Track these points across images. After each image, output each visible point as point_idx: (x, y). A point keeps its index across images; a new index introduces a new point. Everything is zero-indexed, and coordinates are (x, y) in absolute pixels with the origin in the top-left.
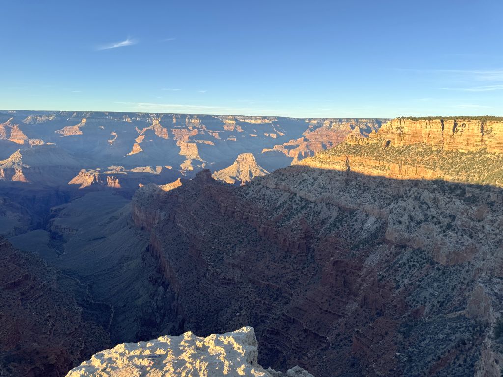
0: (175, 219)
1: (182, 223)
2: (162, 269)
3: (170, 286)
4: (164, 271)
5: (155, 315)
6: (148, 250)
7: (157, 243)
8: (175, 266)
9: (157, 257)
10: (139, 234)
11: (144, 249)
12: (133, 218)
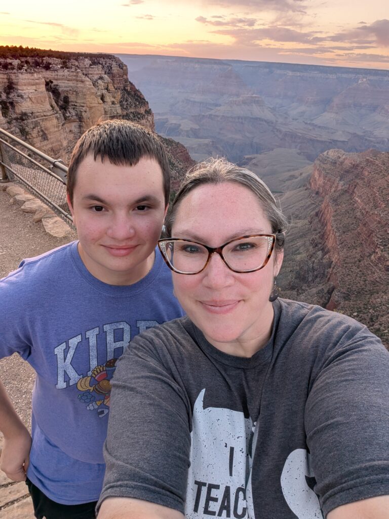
0: (353, 192)
1: (360, 197)
2: (326, 237)
3: (329, 254)
4: (327, 239)
5: (308, 274)
6: (317, 214)
7: (328, 211)
8: (340, 238)
9: (324, 225)
10: (313, 197)
11: (314, 213)
12: (311, 181)
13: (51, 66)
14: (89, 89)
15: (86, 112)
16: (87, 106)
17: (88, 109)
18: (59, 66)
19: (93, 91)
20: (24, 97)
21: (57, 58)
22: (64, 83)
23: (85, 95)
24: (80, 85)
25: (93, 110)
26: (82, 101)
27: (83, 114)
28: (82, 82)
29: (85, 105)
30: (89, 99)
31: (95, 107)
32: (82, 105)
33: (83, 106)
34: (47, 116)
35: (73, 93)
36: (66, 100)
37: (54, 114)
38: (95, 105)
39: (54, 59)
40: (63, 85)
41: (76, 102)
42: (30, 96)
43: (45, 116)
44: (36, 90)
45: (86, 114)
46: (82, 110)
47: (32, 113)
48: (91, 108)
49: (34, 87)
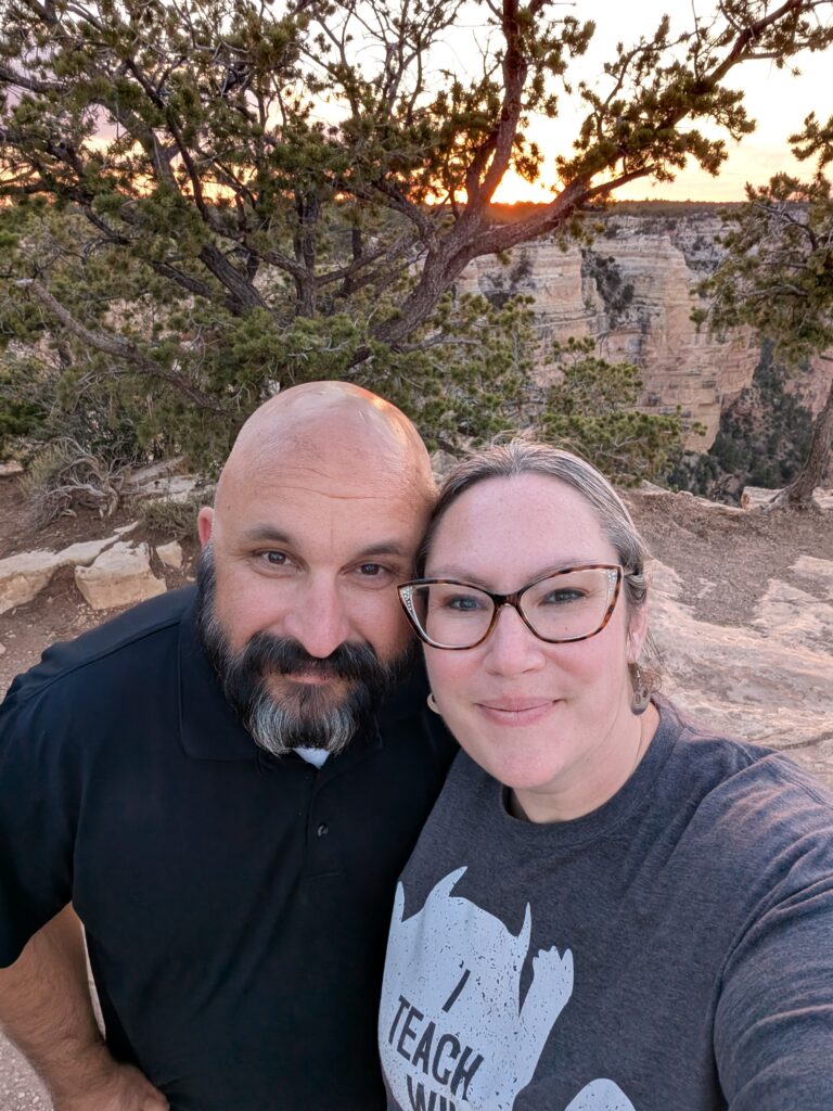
13: (618, 231)
14: (676, 271)
15: (658, 315)
16: (664, 305)
17: (664, 309)
18: (633, 231)
19: (683, 275)
20: (538, 286)
21: (635, 215)
22: (633, 261)
23: (665, 283)
24: (662, 264)
25: (675, 312)
26: (656, 295)
27: (652, 319)
28: (666, 258)
29: (660, 302)
30: (671, 292)
31: (679, 305)
32: (656, 302)
33: (656, 305)
34: (571, 319)
35: (644, 281)
36: (628, 294)
37: (584, 317)
38: (681, 302)
39: (630, 217)
40: (628, 266)
41: (646, 297)
42: (548, 284)
43: (566, 319)
44: (561, 275)
45: (658, 320)
46: (652, 312)
47: (544, 314)
48: (672, 307)
49: (559, 270)
